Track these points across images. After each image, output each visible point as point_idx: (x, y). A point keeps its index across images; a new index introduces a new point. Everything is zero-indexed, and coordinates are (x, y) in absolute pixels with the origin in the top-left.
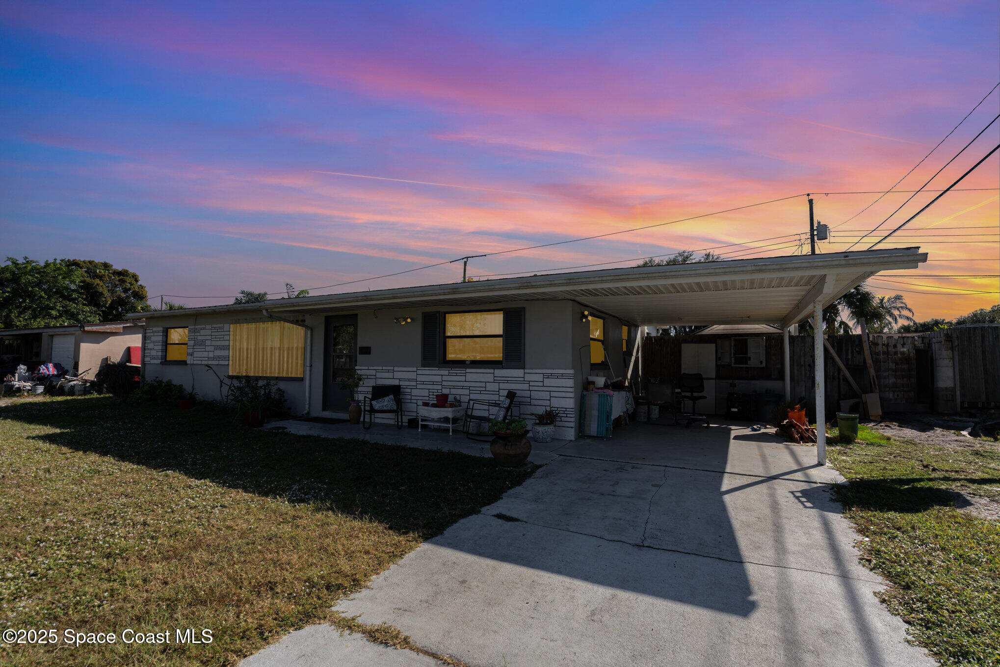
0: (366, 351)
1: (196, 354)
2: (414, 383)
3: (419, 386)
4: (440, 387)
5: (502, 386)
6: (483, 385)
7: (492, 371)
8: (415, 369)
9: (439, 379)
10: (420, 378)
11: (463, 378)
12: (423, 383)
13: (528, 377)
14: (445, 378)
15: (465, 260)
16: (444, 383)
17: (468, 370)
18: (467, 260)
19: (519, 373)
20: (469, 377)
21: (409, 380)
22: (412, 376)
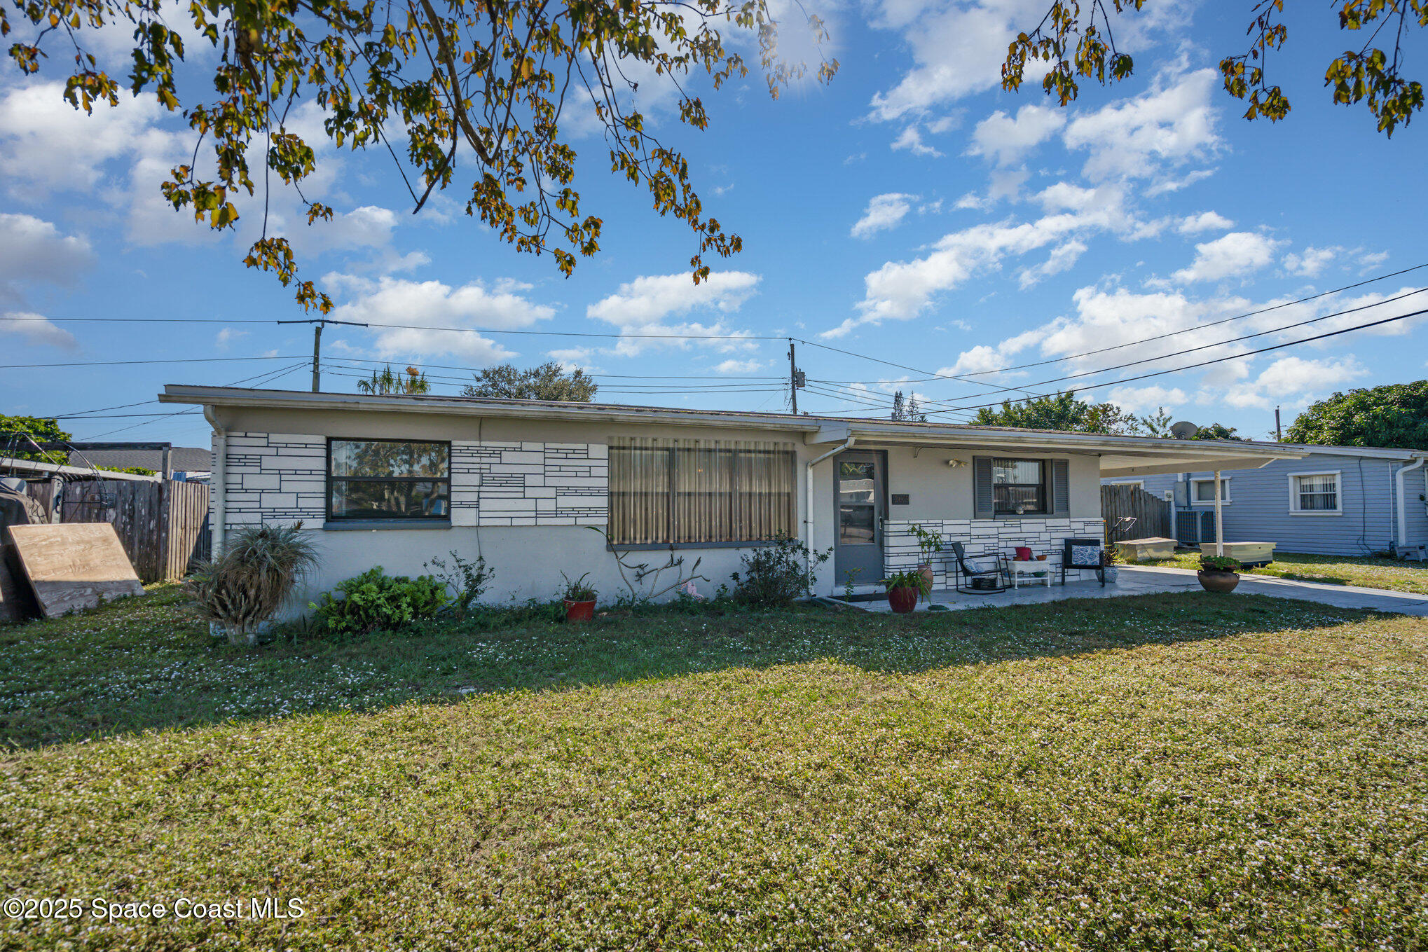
0: (903, 499)
1: (484, 505)
2: (968, 538)
3: (973, 541)
4: (996, 541)
5: (1054, 535)
6: (1037, 535)
7: (1043, 521)
8: (968, 522)
9: (994, 531)
10: (974, 532)
11: (1018, 530)
12: (978, 537)
13: (1074, 526)
14: (1001, 530)
15: (319, 324)
16: (1000, 536)
17: (1023, 521)
18: (323, 326)
19: (1065, 522)
20: (1025, 528)
21: (962, 535)
22: (966, 529)
